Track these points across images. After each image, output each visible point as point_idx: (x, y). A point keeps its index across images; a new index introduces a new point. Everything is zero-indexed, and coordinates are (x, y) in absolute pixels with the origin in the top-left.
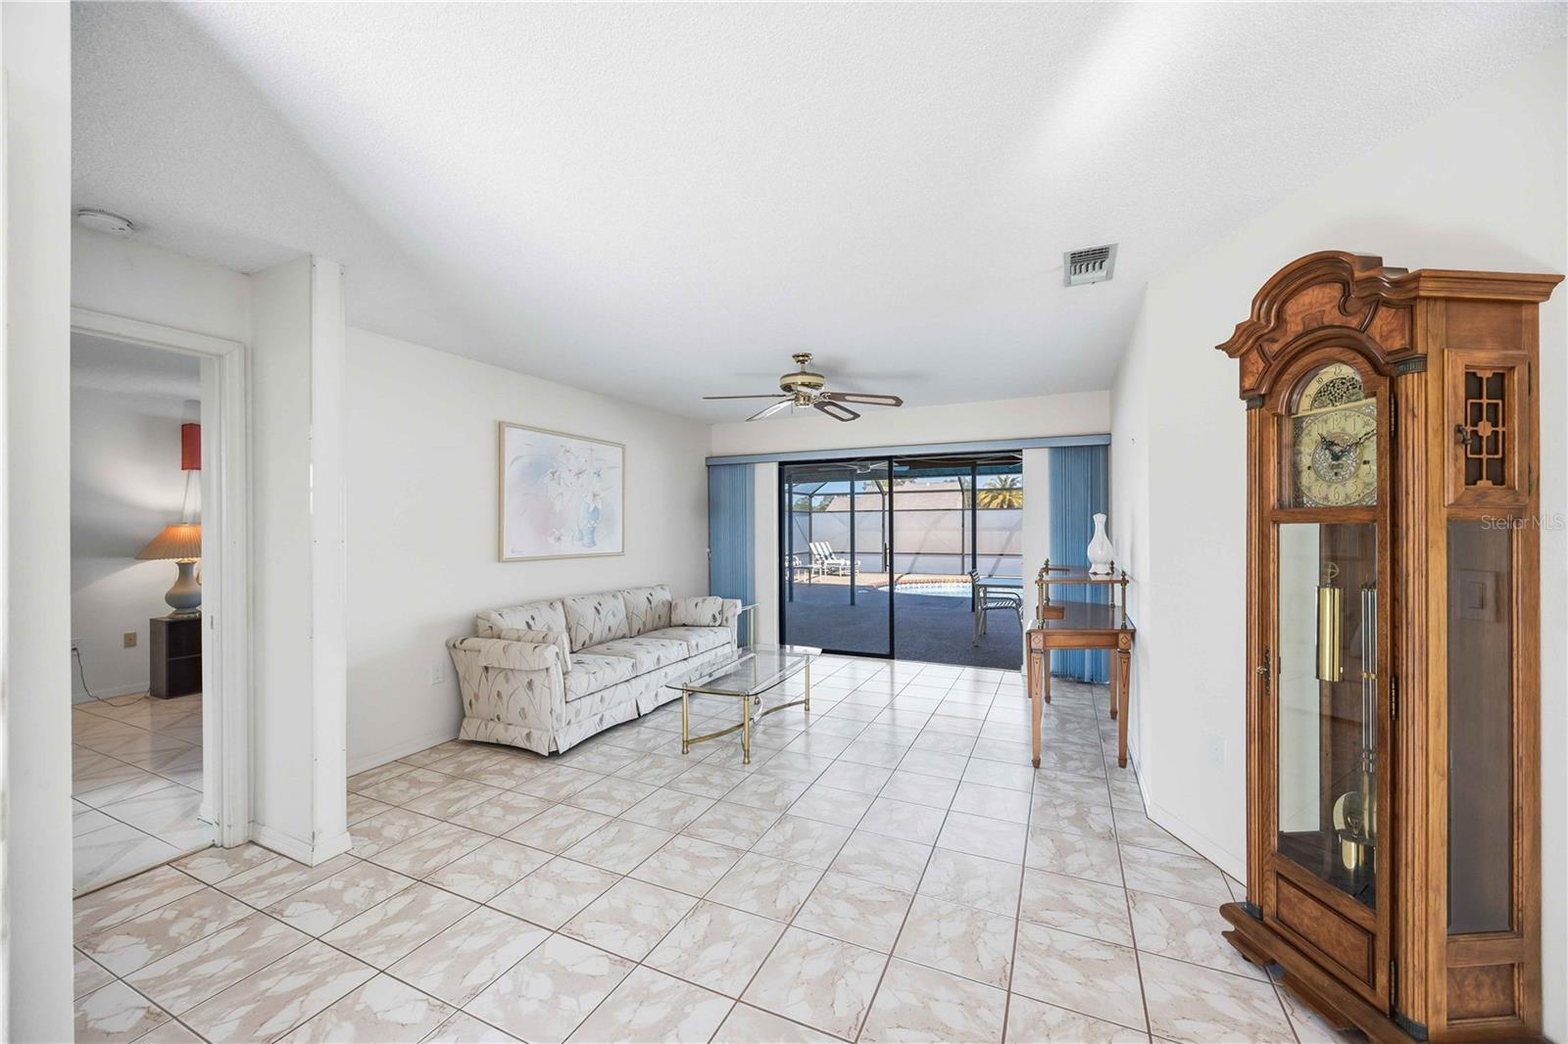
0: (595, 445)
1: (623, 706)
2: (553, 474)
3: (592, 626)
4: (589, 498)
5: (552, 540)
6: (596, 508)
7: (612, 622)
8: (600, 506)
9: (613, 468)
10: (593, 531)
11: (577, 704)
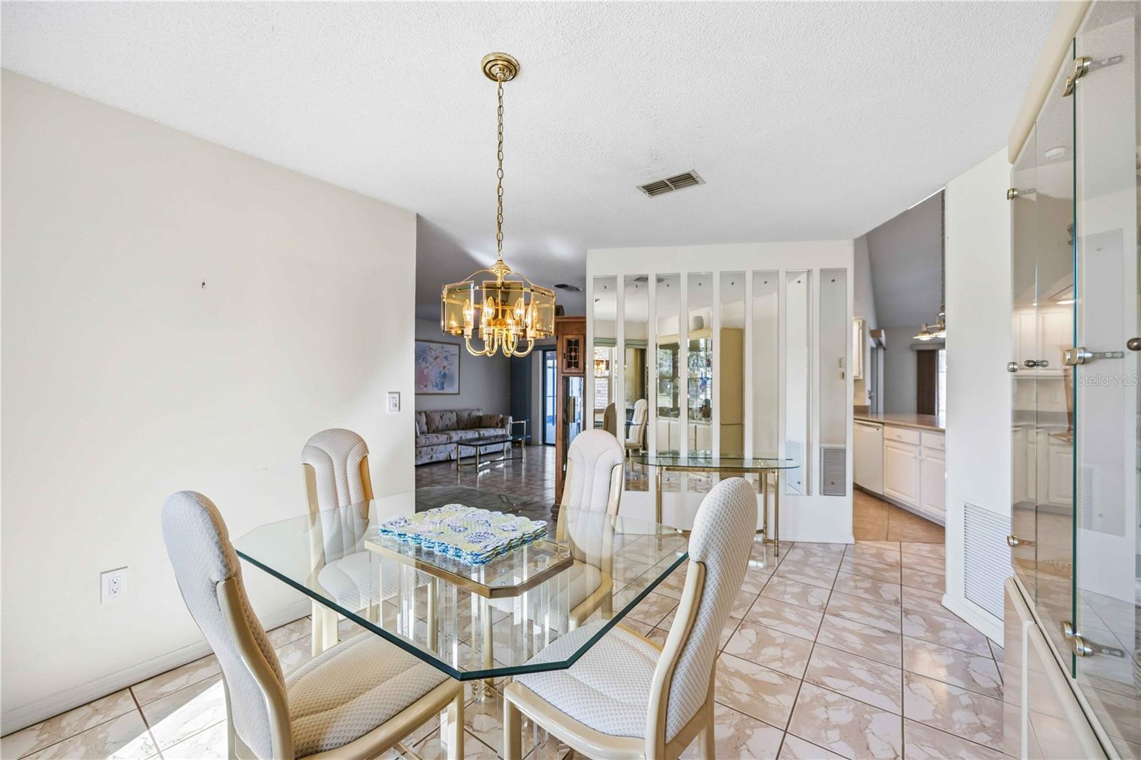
0: (445, 345)
1: (442, 454)
2: (424, 358)
3: (438, 422)
4: (442, 368)
5: (422, 386)
6: (445, 373)
7: (448, 422)
8: (447, 372)
9: (454, 355)
10: (443, 383)
11: (420, 449)
